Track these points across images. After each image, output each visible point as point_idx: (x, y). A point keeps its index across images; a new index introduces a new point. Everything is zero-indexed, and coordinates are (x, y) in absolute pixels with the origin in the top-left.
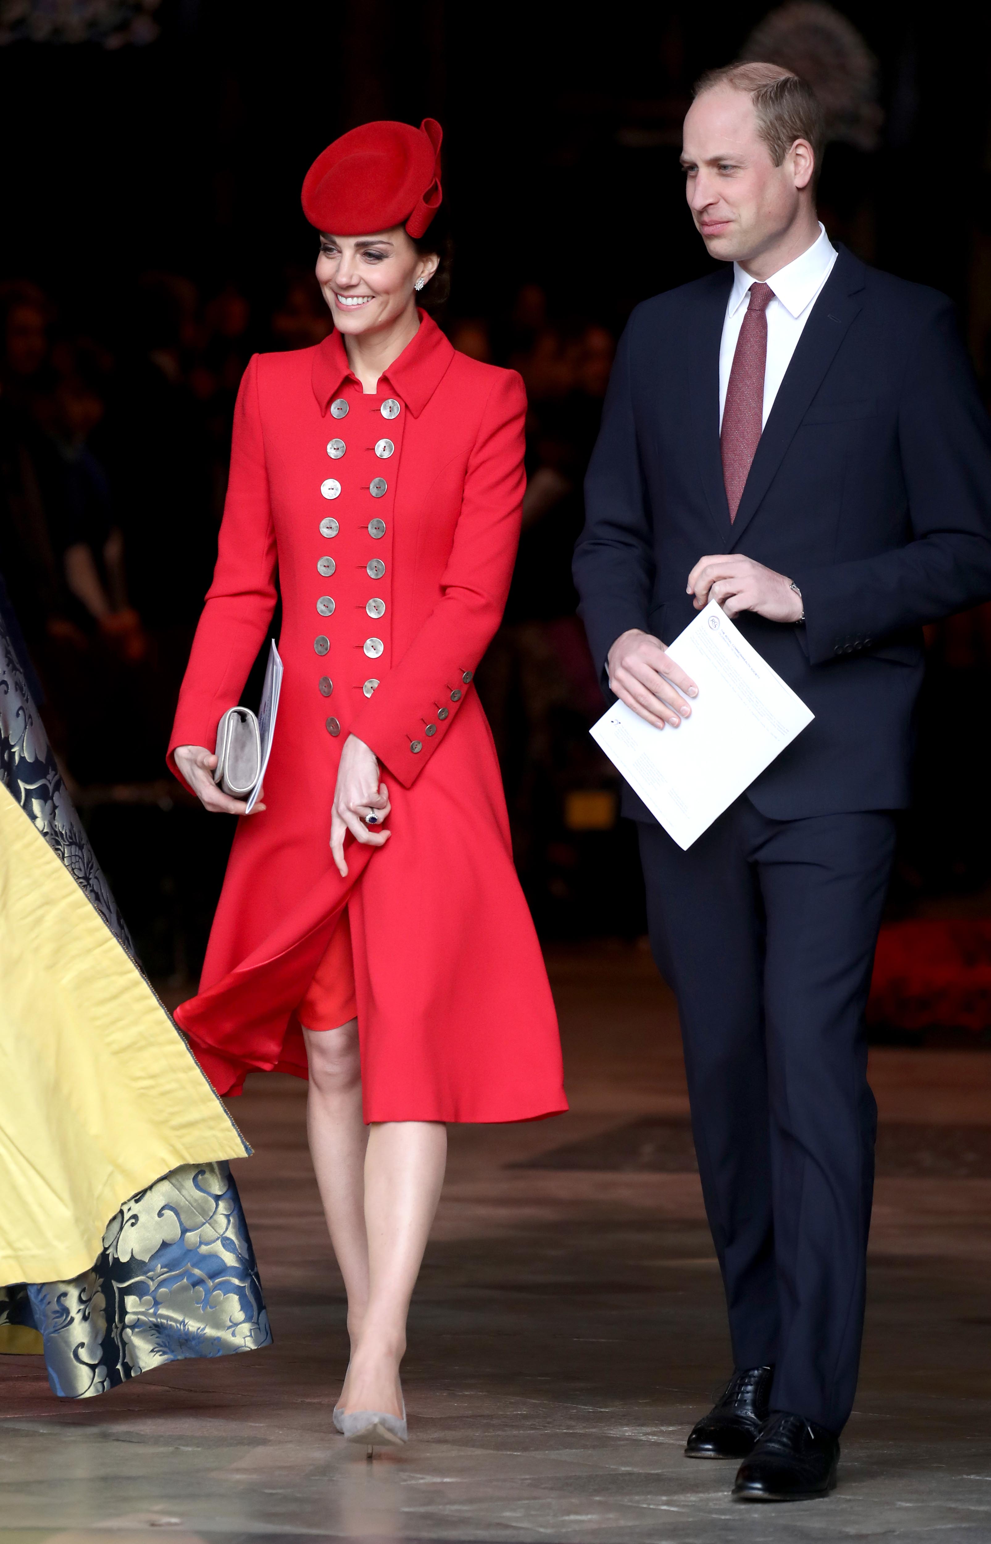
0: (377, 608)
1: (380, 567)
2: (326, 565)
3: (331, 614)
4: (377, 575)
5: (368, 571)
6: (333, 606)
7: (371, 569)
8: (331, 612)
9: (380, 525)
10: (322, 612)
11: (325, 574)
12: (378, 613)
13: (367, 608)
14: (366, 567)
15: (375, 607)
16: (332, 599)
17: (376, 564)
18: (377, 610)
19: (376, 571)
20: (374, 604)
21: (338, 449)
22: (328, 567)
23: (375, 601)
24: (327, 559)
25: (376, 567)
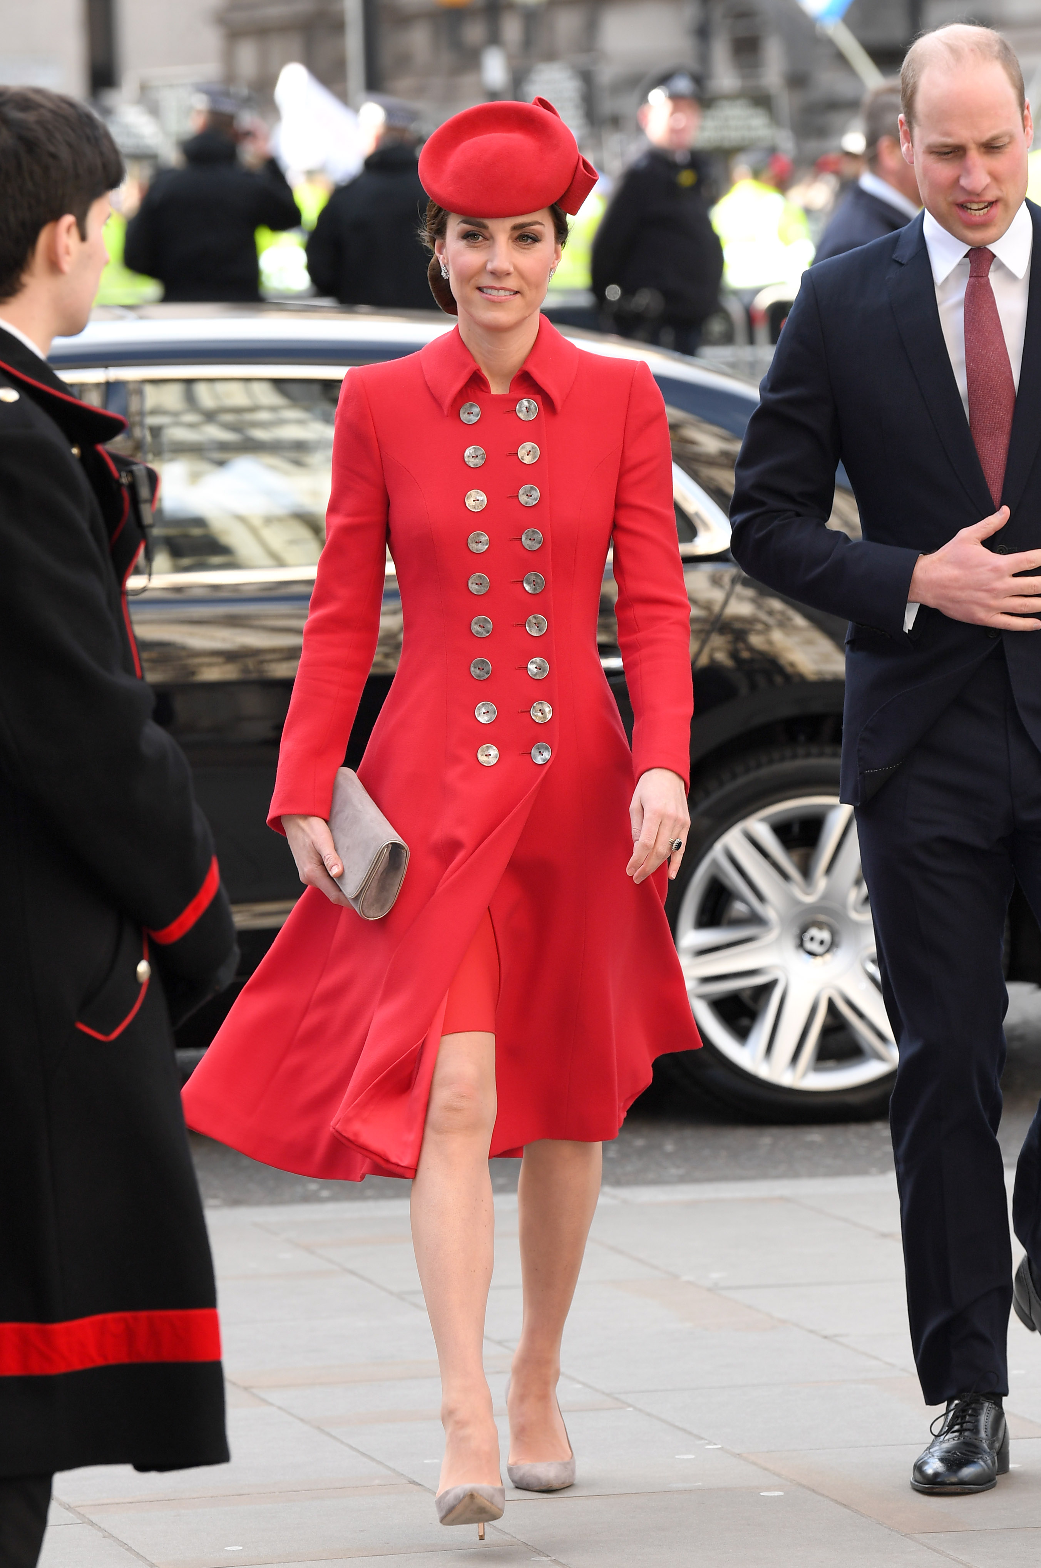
0: (537, 625)
1: (539, 581)
2: (478, 582)
3: (488, 635)
4: (535, 589)
5: (525, 585)
6: (490, 626)
7: (529, 583)
8: (488, 632)
9: (536, 536)
10: (478, 632)
11: (477, 592)
12: (540, 630)
13: (526, 625)
14: (523, 581)
15: (535, 624)
16: (489, 619)
17: (535, 577)
18: (538, 627)
19: (534, 585)
20: (534, 621)
21: (477, 456)
22: (481, 584)
23: (535, 618)
24: (479, 576)
25: (534, 581)
